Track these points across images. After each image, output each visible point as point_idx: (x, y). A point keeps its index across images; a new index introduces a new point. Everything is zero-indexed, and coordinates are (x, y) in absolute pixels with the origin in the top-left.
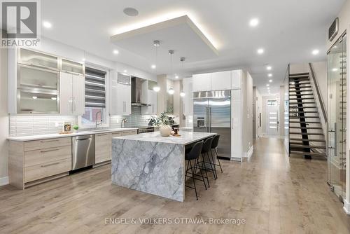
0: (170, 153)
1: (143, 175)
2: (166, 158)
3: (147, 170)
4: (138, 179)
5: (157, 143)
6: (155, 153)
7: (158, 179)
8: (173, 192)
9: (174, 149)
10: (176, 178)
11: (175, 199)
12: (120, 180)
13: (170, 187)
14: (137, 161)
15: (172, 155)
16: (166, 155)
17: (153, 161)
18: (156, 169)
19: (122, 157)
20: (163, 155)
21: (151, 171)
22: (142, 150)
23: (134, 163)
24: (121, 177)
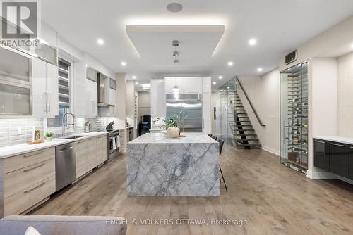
0: (205, 153)
1: (173, 178)
2: (201, 158)
3: (178, 173)
4: (167, 183)
5: (190, 144)
6: (188, 154)
7: (192, 179)
8: (208, 189)
9: (210, 148)
10: (212, 175)
11: (211, 194)
12: (141, 189)
13: (206, 184)
14: (166, 165)
15: (208, 154)
16: (201, 155)
17: (186, 162)
18: (190, 170)
19: (143, 163)
20: (198, 155)
21: (183, 173)
22: (171, 153)
23: (161, 168)
24: (143, 185)
